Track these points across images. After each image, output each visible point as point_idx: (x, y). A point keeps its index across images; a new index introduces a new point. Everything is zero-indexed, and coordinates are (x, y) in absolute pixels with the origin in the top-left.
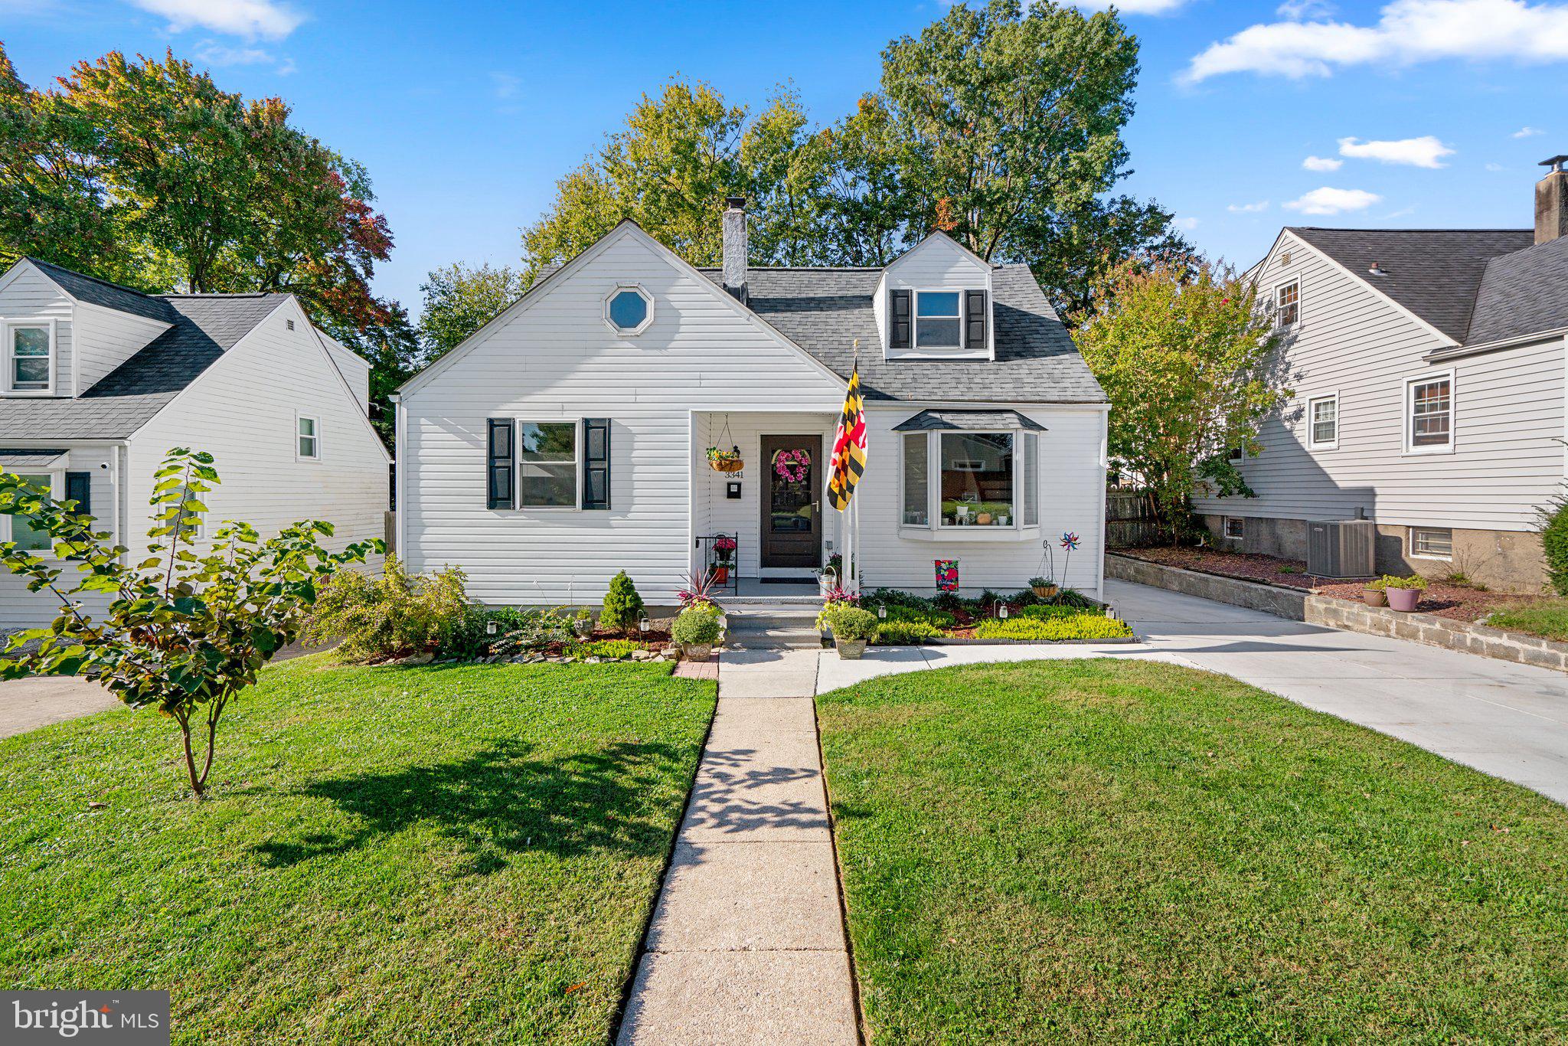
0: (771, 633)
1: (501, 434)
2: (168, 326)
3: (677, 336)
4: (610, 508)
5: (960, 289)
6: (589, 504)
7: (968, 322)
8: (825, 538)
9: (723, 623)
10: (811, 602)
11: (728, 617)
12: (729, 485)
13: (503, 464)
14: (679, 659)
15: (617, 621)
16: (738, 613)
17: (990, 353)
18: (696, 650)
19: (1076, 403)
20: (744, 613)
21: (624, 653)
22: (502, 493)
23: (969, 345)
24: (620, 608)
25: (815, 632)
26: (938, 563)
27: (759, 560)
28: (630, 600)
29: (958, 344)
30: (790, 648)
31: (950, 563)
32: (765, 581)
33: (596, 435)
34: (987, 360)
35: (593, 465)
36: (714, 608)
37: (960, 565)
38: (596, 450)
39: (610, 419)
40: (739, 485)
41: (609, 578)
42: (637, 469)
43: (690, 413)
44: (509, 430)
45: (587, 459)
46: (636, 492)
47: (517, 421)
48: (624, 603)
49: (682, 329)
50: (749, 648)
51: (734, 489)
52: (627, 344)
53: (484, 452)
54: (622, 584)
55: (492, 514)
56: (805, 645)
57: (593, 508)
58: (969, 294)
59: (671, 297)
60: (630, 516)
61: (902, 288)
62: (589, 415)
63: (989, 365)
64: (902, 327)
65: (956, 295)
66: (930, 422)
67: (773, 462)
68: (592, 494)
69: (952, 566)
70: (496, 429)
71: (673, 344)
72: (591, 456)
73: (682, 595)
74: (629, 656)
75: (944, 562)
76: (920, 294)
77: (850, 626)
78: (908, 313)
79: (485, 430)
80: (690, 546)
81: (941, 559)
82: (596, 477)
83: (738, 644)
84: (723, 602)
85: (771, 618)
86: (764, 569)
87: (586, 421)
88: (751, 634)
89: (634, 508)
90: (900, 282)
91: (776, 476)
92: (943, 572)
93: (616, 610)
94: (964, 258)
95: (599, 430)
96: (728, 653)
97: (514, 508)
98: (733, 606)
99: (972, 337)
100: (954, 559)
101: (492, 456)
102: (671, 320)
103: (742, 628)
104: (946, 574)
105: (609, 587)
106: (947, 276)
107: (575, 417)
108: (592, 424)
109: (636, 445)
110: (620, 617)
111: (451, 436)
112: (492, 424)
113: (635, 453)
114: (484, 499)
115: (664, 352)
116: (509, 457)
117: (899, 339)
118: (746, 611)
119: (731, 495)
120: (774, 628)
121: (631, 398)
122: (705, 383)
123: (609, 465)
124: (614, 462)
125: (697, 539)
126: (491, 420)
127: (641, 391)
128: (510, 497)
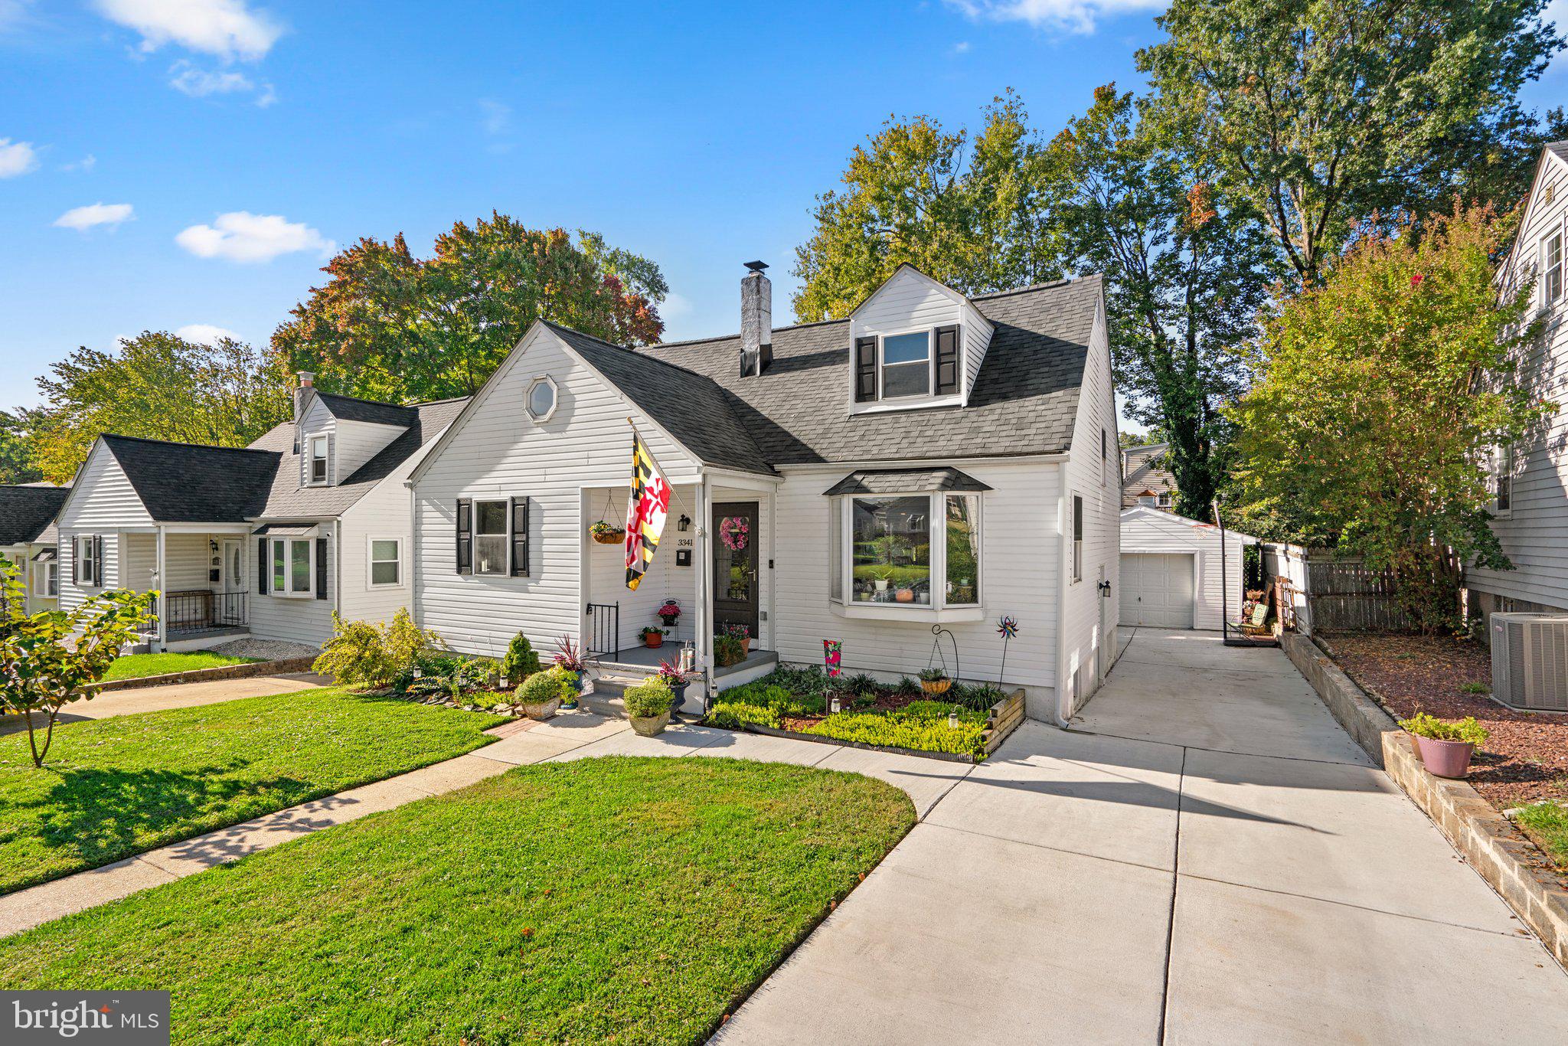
1: (464, 511)
2: (405, 429)
3: (573, 420)
4: (528, 575)
5: (930, 328)
6: (515, 572)
7: (938, 364)
8: (761, 609)
9: (590, 688)
11: (596, 682)
12: (678, 552)
13: (465, 538)
17: (962, 399)
19: (1027, 454)
22: (465, 560)
23: (939, 391)
24: (511, 663)
26: (826, 643)
29: (927, 391)
31: (838, 643)
33: (520, 512)
34: (958, 406)
35: (518, 537)
37: (843, 648)
38: (519, 527)
39: (528, 498)
40: (689, 552)
42: (546, 541)
43: (579, 491)
44: (469, 508)
45: (514, 533)
46: (545, 562)
47: (473, 500)
48: (515, 659)
49: (577, 412)
51: (683, 556)
52: (540, 430)
53: (454, 527)
54: (518, 642)
55: (459, 578)
57: (517, 575)
58: (938, 332)
59: (569, 384)
60: (539, 582)
61: (869, 335)
62: (515, 494)
63: (958, 413)
64: (867, 378)
65: (925, 334)
68: (517, 564)
69: (839, 649)
70: (461, 508)
71: (570, 427)
72: (517, 529)
75: (833, 643)
76: (887, 340)
78: (874, 363)
79: (455, 508)
80: (577, 611)
81: (832, 639)
82: (519, 548)
83: (587, 708)
87: (513, 499)
89: (542, 576)
90: (867, 328)
92: (830, 654)
94: (933, 291)
95: (523, 507)
97: (472, 574)
99: (943, 382)
100: (842, 640)
101: (459, 531)
102: (568, 404)
104: (831, 656)
105: (511, 643)
106: (915, 314)
107: (505, 496)
108: (517, 502)
109: (545, 520)
111: (438, 514)
112: (459, 503)
113: (544, 527)
114: (454, 566)
115: (564, 435)
116: (468, 531)
117: (864, 394)
119: (680, 563)
121: (542, 478)
122: (591, 461)
123: (528, 538)
124: (531, 534)
125: (589, 606)
126: (458, 501)
127: (549, 471)
128: (469, 564)
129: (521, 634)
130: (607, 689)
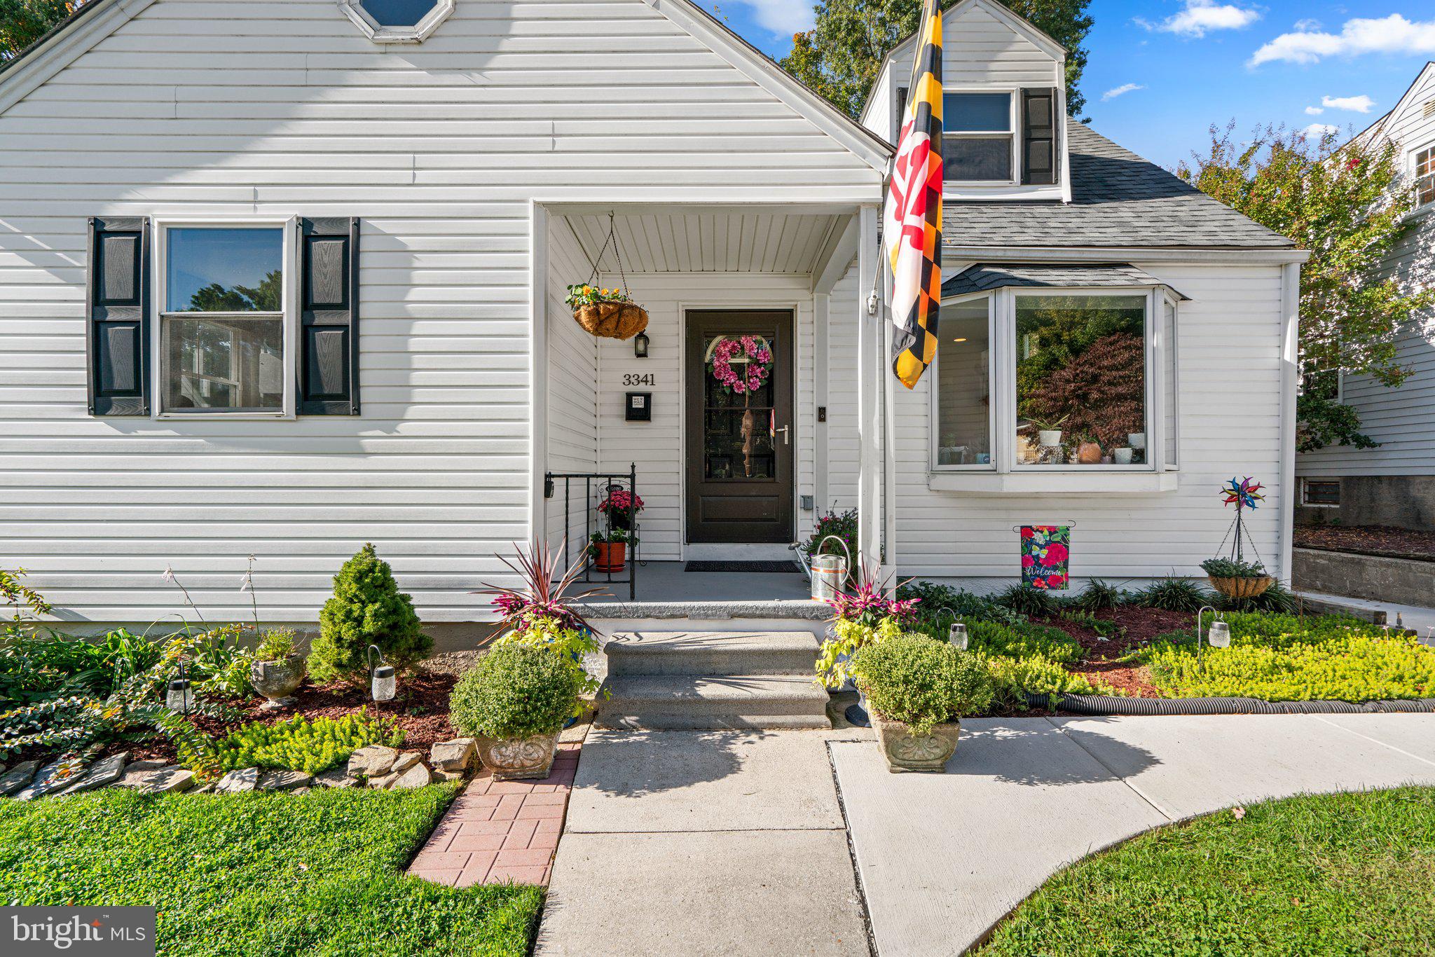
0: (709, 690)
1: (119, 252)
3: (506, 44)
4: (358, 412)
5: (1013, 87)
6: (311, 403)
7: (1027, 139)
8: (801, 490)
9: (597, 666)
10: (794, 614)
11: (612, 650)
12: (630, 396)
13: (123, 317)
14: (469, 773)
15: (339, 665)
16: (633, 640)
17: (1064, 191)
18: (512, 752)
19: (1243, 249)
20: (650, 638)
21: (327, 757)
22: (122, 377)
23: (1027, 179)
24: (348, 633)
25: (812, 687)
26: (1027, 532)
27: (681, 525)
28: (376, 615)
29: (1008, 177)
30: (756, 729)
31: (1052, 531)
32: (693, 566)
33: (327, 254)
34: (1059, 201)
35: (321, 318)
36: (571, 635)
38: (327, 286)
39: (358, 222)
40: (648, 397)
41: (338, 564)
42: (419, 327)
43: (530, 206)
44: (137, 242)
45: (307, 304)
46: (414, 378)
47: (155, 223)
48: (359, 621)
49: (516, 27)
50: (655, 727)
51: (638, 403)
52: (396, 60)
53: (83, 291)
54: (359, 578)
55: (100, 426)
56: (790, 719)
57: (322, 412)
58: (1027, 94)
60: (403, 428)
62: (312, 211)
63: (1065, 209)
65: (1006, 98)
66: (985, 281)
67: (707, 360)
68: (320, 384)
69: (1057, 538)
70: (108, 242)
71: (498, 61)
72: (317, 299)
73: (504, 602)
74: (338, 766)
75: (1040, 530)
77: (924, 687)
79: (87, 242)
80: (530, 492)
81: (1034, 525)
82: (328, 344)
83: (631, 720)
84: (602, 614)
85: (708, 653)
86: (693, 546)
87: (306, 224)
88: (661, 692)
89: (412, 412)
91: (712, 382)
92: (1036, 551)
93: (339, 640)
94: (1018, 36)
95: (332, 241)
96: (602, 746)
97: (148, 412)
98: (624, 623)
99: (1033, 166)
100: (1060, 524)
101: (98, 299)
103: (643, 675)
104: (1043, 554)
105: (332, 584)
106: (993, 66)
107: (282, 214)
108: (319, 230)
109: (417, 276)
110: (346, 655)
111: (14, 259)
112: (100, 231)
113: (414, 296)
114: (83, 394)
115: (478, 77)
116: (135, 301)
118: (653, 635)
119: (634, 415)
120: (714, 675)
121: (406, 176)
122: (561, 143)
123: (356, 319)
124: (364, 310)
125: (549, 477)
126: (97, 223)
127: (422, 160)
128: (140, 387)
129: (370, 550)
130: (649, 663)
